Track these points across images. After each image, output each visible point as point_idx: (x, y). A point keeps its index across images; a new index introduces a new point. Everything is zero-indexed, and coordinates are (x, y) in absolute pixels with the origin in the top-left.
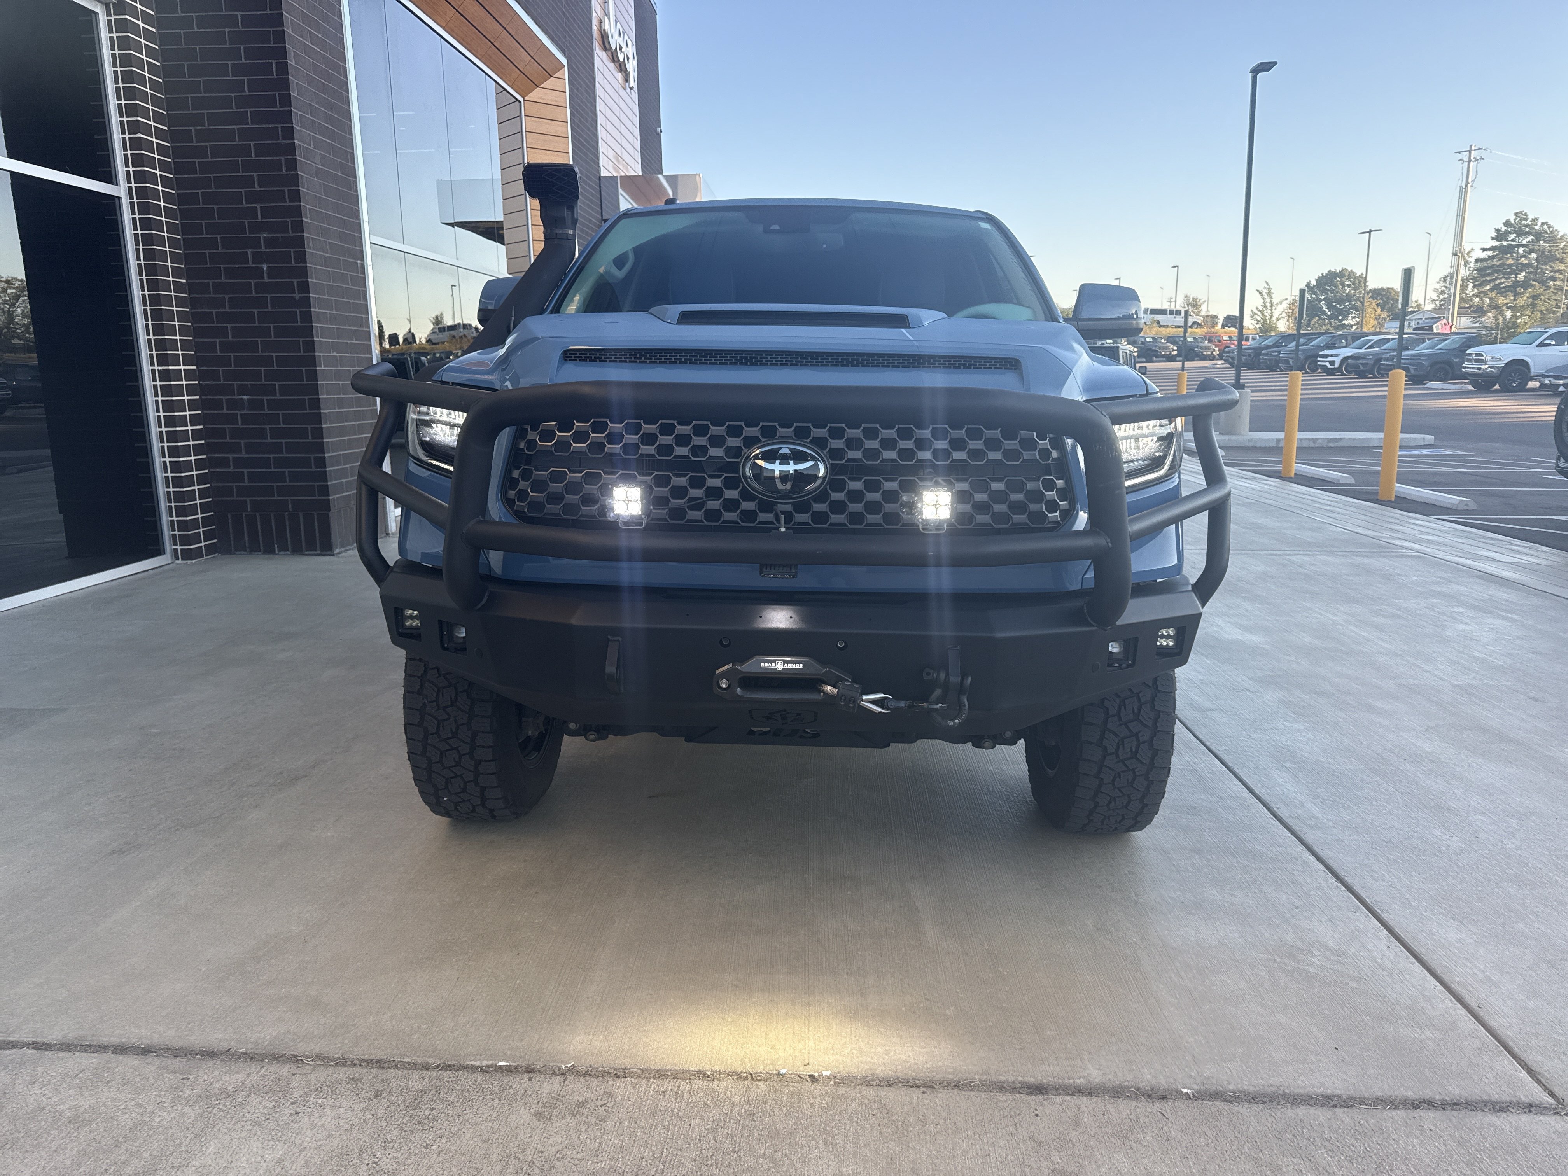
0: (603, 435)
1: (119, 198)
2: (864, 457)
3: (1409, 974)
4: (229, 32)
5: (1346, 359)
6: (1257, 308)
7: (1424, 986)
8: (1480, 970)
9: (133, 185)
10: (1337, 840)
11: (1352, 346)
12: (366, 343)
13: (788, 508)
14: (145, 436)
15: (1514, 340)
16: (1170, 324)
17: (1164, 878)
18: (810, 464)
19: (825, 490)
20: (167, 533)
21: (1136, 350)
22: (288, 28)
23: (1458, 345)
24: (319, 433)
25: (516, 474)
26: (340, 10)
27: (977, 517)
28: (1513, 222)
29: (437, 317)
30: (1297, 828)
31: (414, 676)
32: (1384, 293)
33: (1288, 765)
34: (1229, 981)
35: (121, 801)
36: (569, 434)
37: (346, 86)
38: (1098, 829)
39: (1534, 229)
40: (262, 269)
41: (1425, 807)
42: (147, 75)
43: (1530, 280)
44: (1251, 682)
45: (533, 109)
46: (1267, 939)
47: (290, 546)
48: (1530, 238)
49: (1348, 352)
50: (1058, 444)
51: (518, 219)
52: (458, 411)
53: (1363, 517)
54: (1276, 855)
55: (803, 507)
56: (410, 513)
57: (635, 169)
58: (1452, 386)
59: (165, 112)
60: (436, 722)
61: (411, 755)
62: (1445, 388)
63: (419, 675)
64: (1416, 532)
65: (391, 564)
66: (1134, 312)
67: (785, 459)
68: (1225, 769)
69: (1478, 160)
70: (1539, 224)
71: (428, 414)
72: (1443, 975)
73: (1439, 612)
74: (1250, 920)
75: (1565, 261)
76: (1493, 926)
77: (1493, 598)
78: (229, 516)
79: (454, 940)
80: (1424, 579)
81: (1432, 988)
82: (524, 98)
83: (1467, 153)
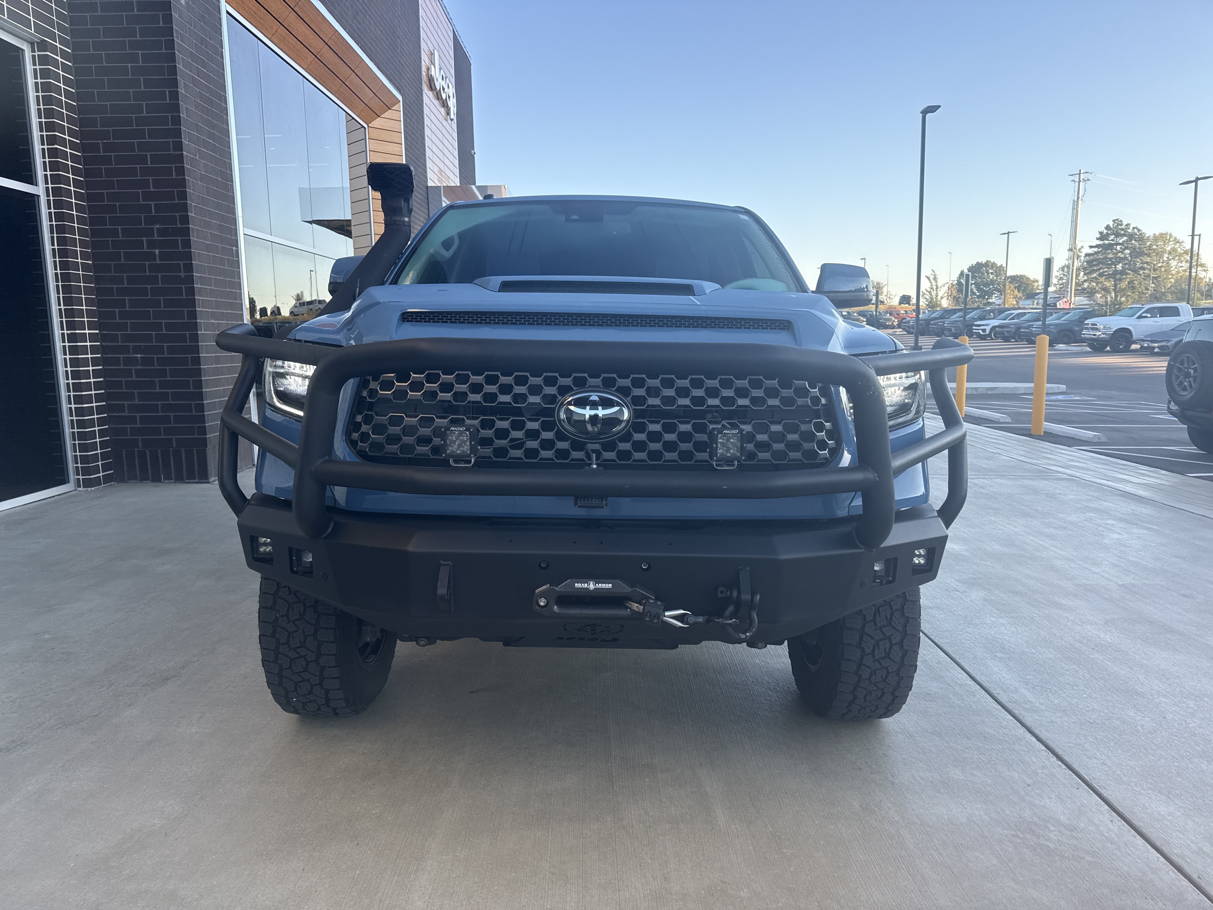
0: (436, 385)
1: (38, 196)
2: (662, 403)
3: (1134, 847)
4: (131, 66)
5: (994, 328)
6: (926, 290)
7: (1148, 859)
8: (1193, 842)
9: (50, 186)
10: (1051, 722)
11: (999, 317)
12: (239, 312)
13: (597, 447)
14: (55, 387)
15: (1120, 313)
18: (616, 409)
19: (629, 432)
20: (71, 466)
22: (179, 64)
23: (1077, 318)
24: (199, 384)
25: (359, 418)
26: (222, 52)
27: (759, 454)
28: (1112, 226)
29: (298, 295)
30: (1016, 712)
31: (268, 594)
32: (1018, 279)
33: (999, 655)
34: (982, 857)
35: (11, 701)
36: (407, 384)
37: (226, 111)
38: (855, 717)
39: (1127, 231)
40: (154, 253)
41: (1117, 691)
42: (64, 99)
43: (1126, 269)
44: (958, 584)
45: (375, 134)
46: (1008, 815)
47: (173, 476)
48: (1125, 238)
49: (996, 322)
50: (825, 392)
51: (363, 218)
52: (310, 364)
53: (1022, 448)
54: (1003, 736)
55: (609, 446)
56: (266, 454)
57: (455, 181)
58: (1074, 348)
59: (77, 129)
60: (286, 633)
61: (265, 662)
62: (1069, 349)
63: (273, 592)
64: (1065, 460)
65: (249, 497)
66: (865, 286)
67: (594, 405)
68: (949, 659)
69: (1085, 181)
70: (1131, 228)
71: (283, 367)
72: (1163, 848)
73: (1096, 524)
74: (991, 798)
75: (1152, 255)
76: (1195, 799)
77: (1136, 512)
78: (124, 452)
79: (300, 830)
80: (1079, 497)
81: (1156, 860)
82: (368, 125)
83: (1077, 176)
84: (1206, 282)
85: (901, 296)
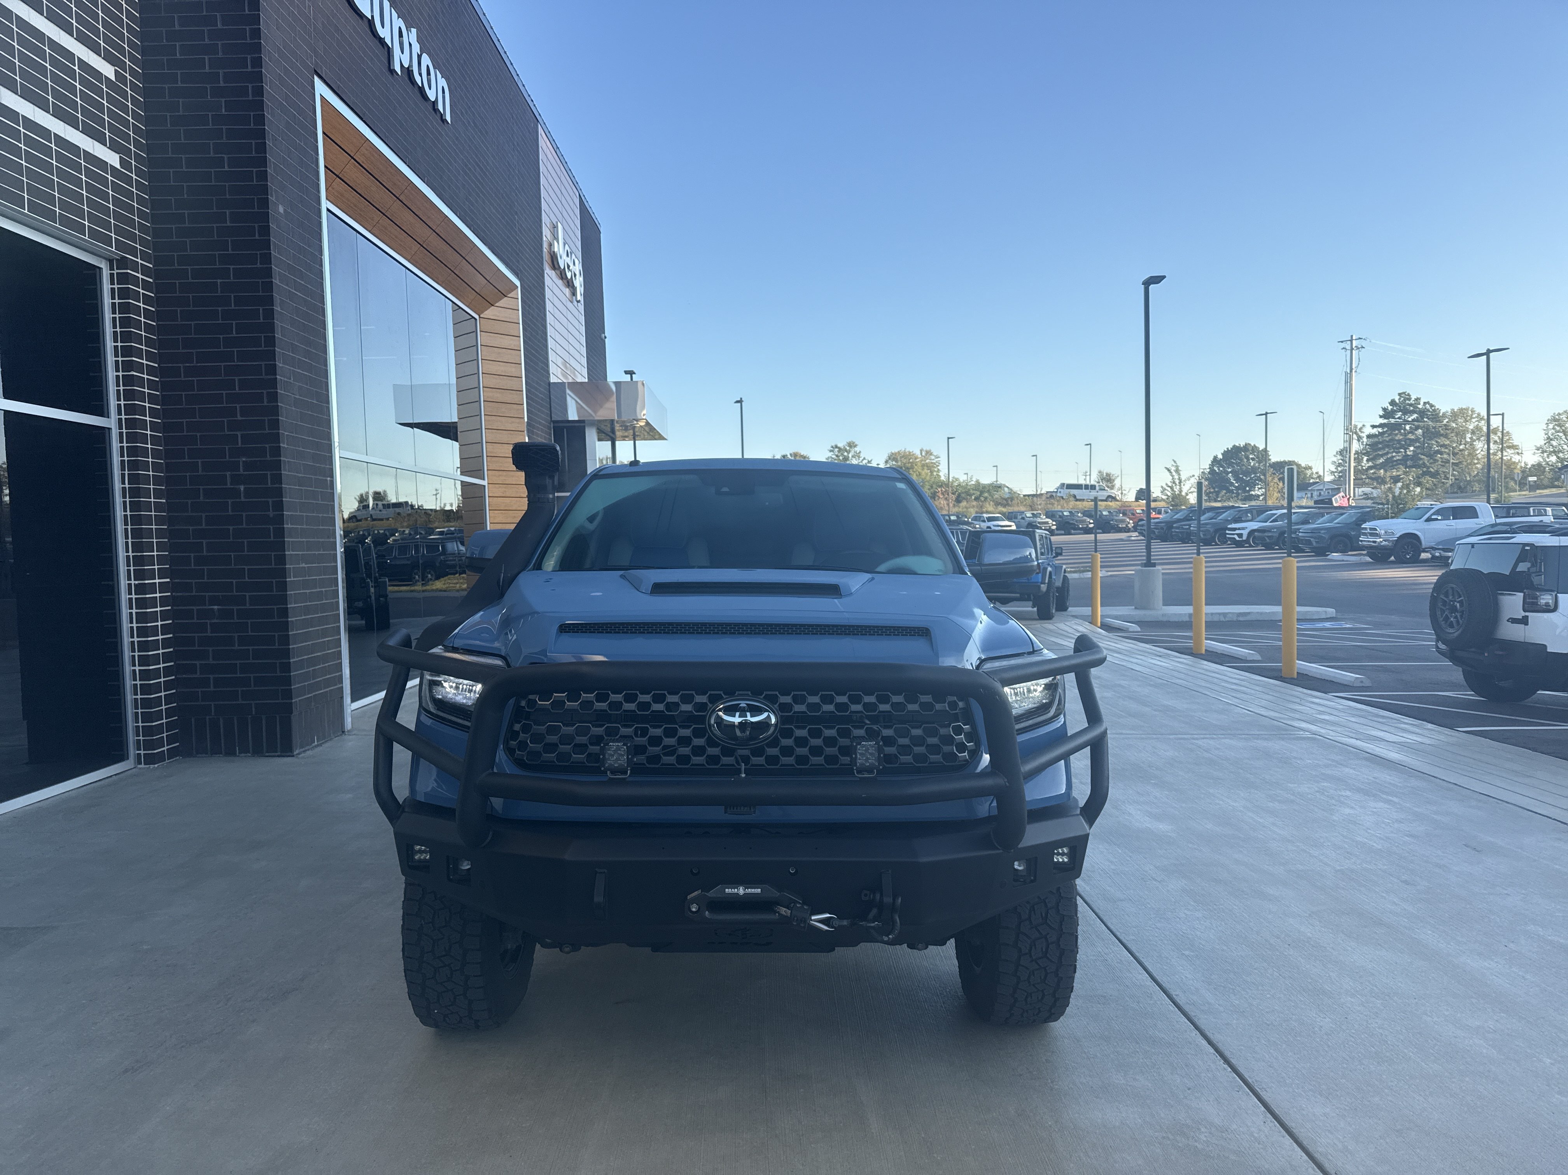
1: (109, 429)
2: (808, 710)
3: (1280, 1146)
4: (221, 282)
5: (1252, 532)
6: (1167, 484)
7: (1293, 1157)
8: (1339, 1141)
9: (123, 417)
10: (1227, 1024)
11: (1258, 519)
12: (332, 552)
13: (746, 752)
14: (117, 646)
15: (1404, 515)
16: (1085, 498)
17: (1075, 1065)
18: (764, 715)
19: (777, 736)
20: (131, 738)
21: (1054, 523)
22: (276, 280)
23: (1354, 519)
24: (286, 640)
25: (517, 727)
26: (321, 260)
27: (901, 758)
28: (1398, 401)
30: (1192, 1014)
31: (414, 900)
33: (1187, 953)
34: (1128, 1158)
35: (125, 1019)
37: (323, 324)
38: (1019, 1022)
39: (1418, 408)
40: (239, 490)
41: (1304, 990)
42: (143, 320)
43: (1418, 454)
44: (1157, 871)
45: (488, 325)
46: (1162, 1118)
47: (251, 749)
48: (1415, 416)
49: (1254, 525)
51: (472, 423)
52: (476, 682)
53: (1267, 697)
54: (1173, 1039)
56: (419, 760)
57: (582, 376)
58: (1351, 558)
59: (157, 352)
60: (431, 941)
61: (408, 972)
62: (1345, 559)
63: (418, 899)
64: (1314, 712)
65: (401, 803)
67: (743, 712)
68: (1132, 958)
69: (1359, 348)
70: (1422, 403)
72: (1308, 1146)
73: (1328, 796)
74: (1148, 1102)
75: (1449, 437)
76: (1353, 1100)
77: (1377, 781)
78: (193, 720)
79: (451, 1144)
80: (1317, 762)
81: (1299, 1158)
82: (479, 316)
83: (1349, 342)
84: (1521, 467)
85: (1138, 489)
